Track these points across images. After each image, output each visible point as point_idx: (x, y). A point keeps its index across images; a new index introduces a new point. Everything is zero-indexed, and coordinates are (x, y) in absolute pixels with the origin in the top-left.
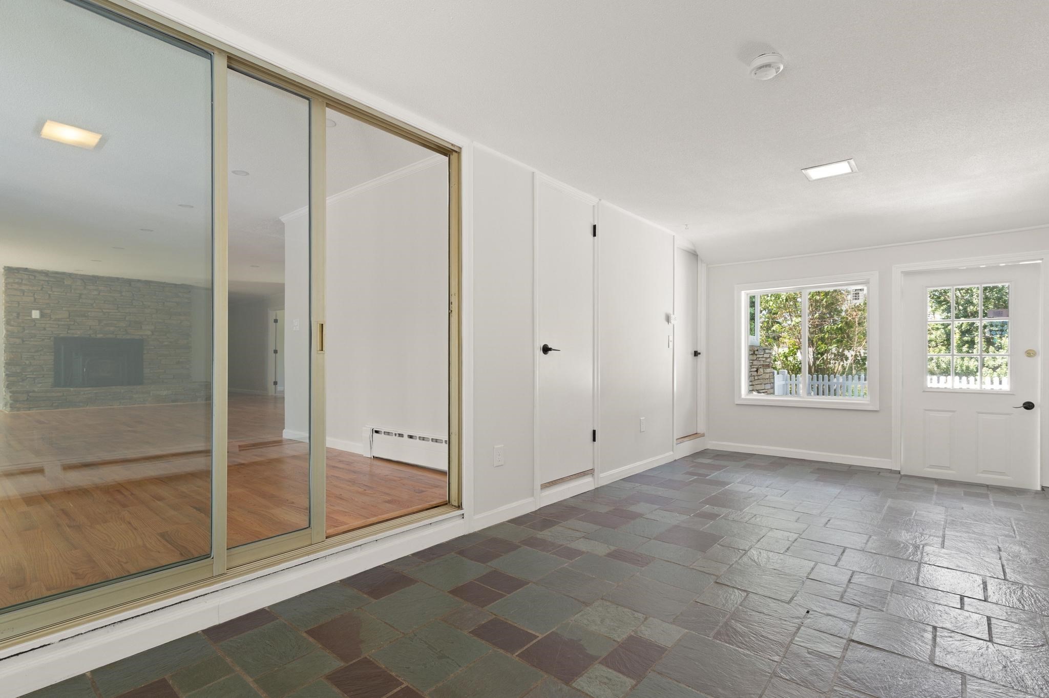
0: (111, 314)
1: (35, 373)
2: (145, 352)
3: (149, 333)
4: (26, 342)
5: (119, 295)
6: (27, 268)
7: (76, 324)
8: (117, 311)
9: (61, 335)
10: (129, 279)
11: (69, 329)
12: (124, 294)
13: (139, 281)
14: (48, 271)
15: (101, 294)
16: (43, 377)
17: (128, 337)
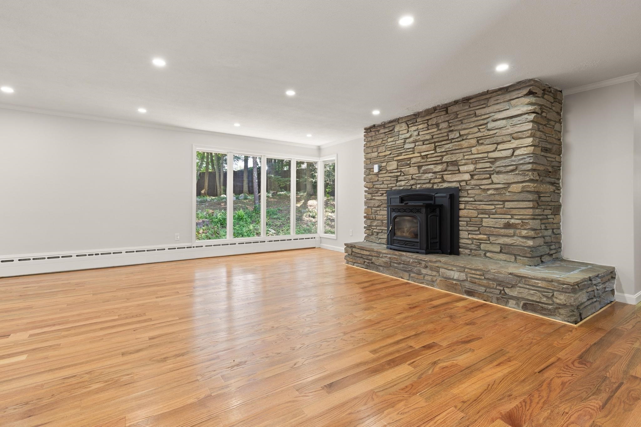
0: (429, 156)
1: (378, 228)
2: (462, 206)
3: (467, 177)
4: (374, 197)
5: (436, 130)
6: (374, 125)
7: (402, 174)
8: (433, 152)
9: (393, 189)
10: (446, 104)
11: (397, 181)
12: (440, 128)
13: (456, 102)
14: (385, 122)
15: (420, 133)
16: (382, 231)
17: (445, 185)
